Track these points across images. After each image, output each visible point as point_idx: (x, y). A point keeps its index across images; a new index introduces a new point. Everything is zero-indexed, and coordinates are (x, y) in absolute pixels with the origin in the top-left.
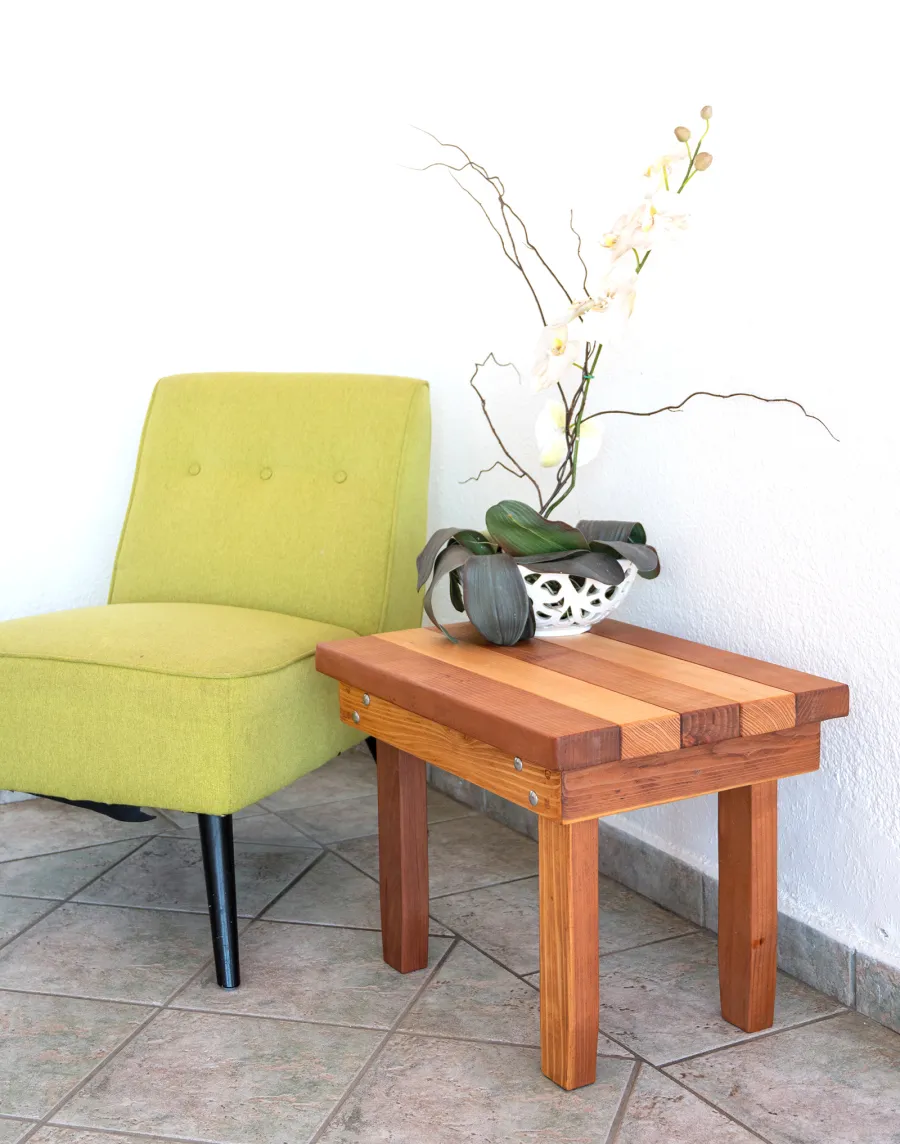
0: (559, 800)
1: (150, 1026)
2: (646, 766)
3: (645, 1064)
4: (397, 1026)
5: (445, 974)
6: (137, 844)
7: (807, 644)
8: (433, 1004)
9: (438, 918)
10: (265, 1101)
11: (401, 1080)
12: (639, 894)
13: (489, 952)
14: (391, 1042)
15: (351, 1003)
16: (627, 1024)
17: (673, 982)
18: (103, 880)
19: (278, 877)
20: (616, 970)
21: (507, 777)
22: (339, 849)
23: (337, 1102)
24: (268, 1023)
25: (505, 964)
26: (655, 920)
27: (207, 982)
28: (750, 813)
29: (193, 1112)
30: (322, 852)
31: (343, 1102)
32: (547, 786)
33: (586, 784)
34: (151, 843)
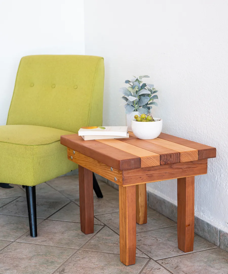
0: (122, 179)
1: (9, 246)
2: (150, 170)
3: (152, 260)
4: (81, 248)
5: (98, 235)
6: (15, 198)
7: (208, 137)
8: (93, 242)
9: (100, 220)
10: (38, 266)
11: (79, 262)
12: (163, 215)
13: (113, 230)
14: (78, 252)
15: (69, 242)
16: (149, 249)
17: (167, 239)
18: (3, 208)
19: (55, 208)
20: (150, 235)
21: (109, 173)
22: (75, 201)
23: (58, 267)
24: (43, 246)
25: (117, 232)
26: (166, 222)
27: (28, 235)
28: (186, 186)
29: (17, 268)
30: (70, 201)
31: (60, 267)
32: (119, 175)
33: (130, 175)
34: (19, 198)
